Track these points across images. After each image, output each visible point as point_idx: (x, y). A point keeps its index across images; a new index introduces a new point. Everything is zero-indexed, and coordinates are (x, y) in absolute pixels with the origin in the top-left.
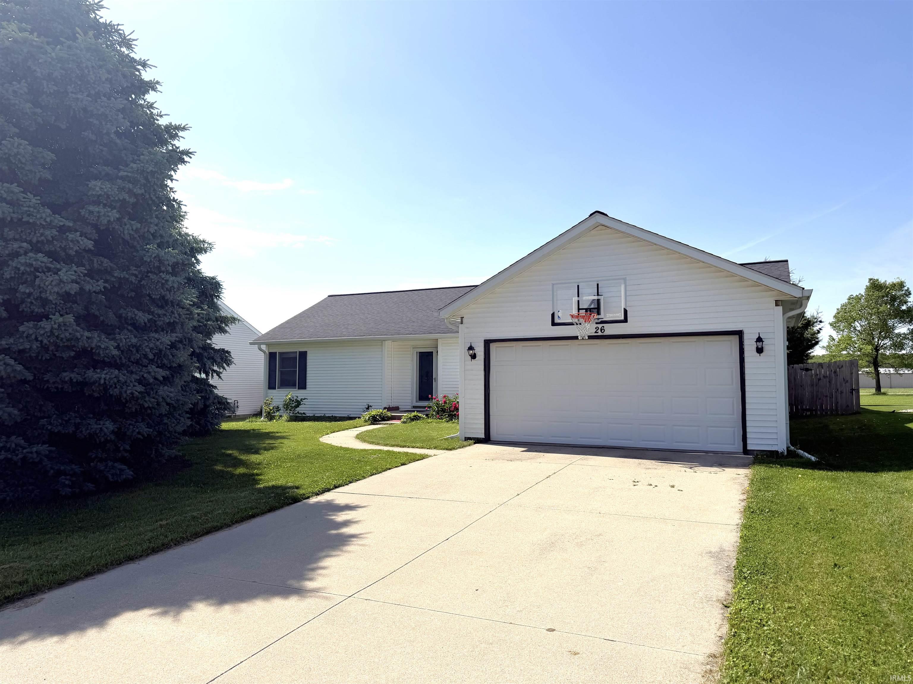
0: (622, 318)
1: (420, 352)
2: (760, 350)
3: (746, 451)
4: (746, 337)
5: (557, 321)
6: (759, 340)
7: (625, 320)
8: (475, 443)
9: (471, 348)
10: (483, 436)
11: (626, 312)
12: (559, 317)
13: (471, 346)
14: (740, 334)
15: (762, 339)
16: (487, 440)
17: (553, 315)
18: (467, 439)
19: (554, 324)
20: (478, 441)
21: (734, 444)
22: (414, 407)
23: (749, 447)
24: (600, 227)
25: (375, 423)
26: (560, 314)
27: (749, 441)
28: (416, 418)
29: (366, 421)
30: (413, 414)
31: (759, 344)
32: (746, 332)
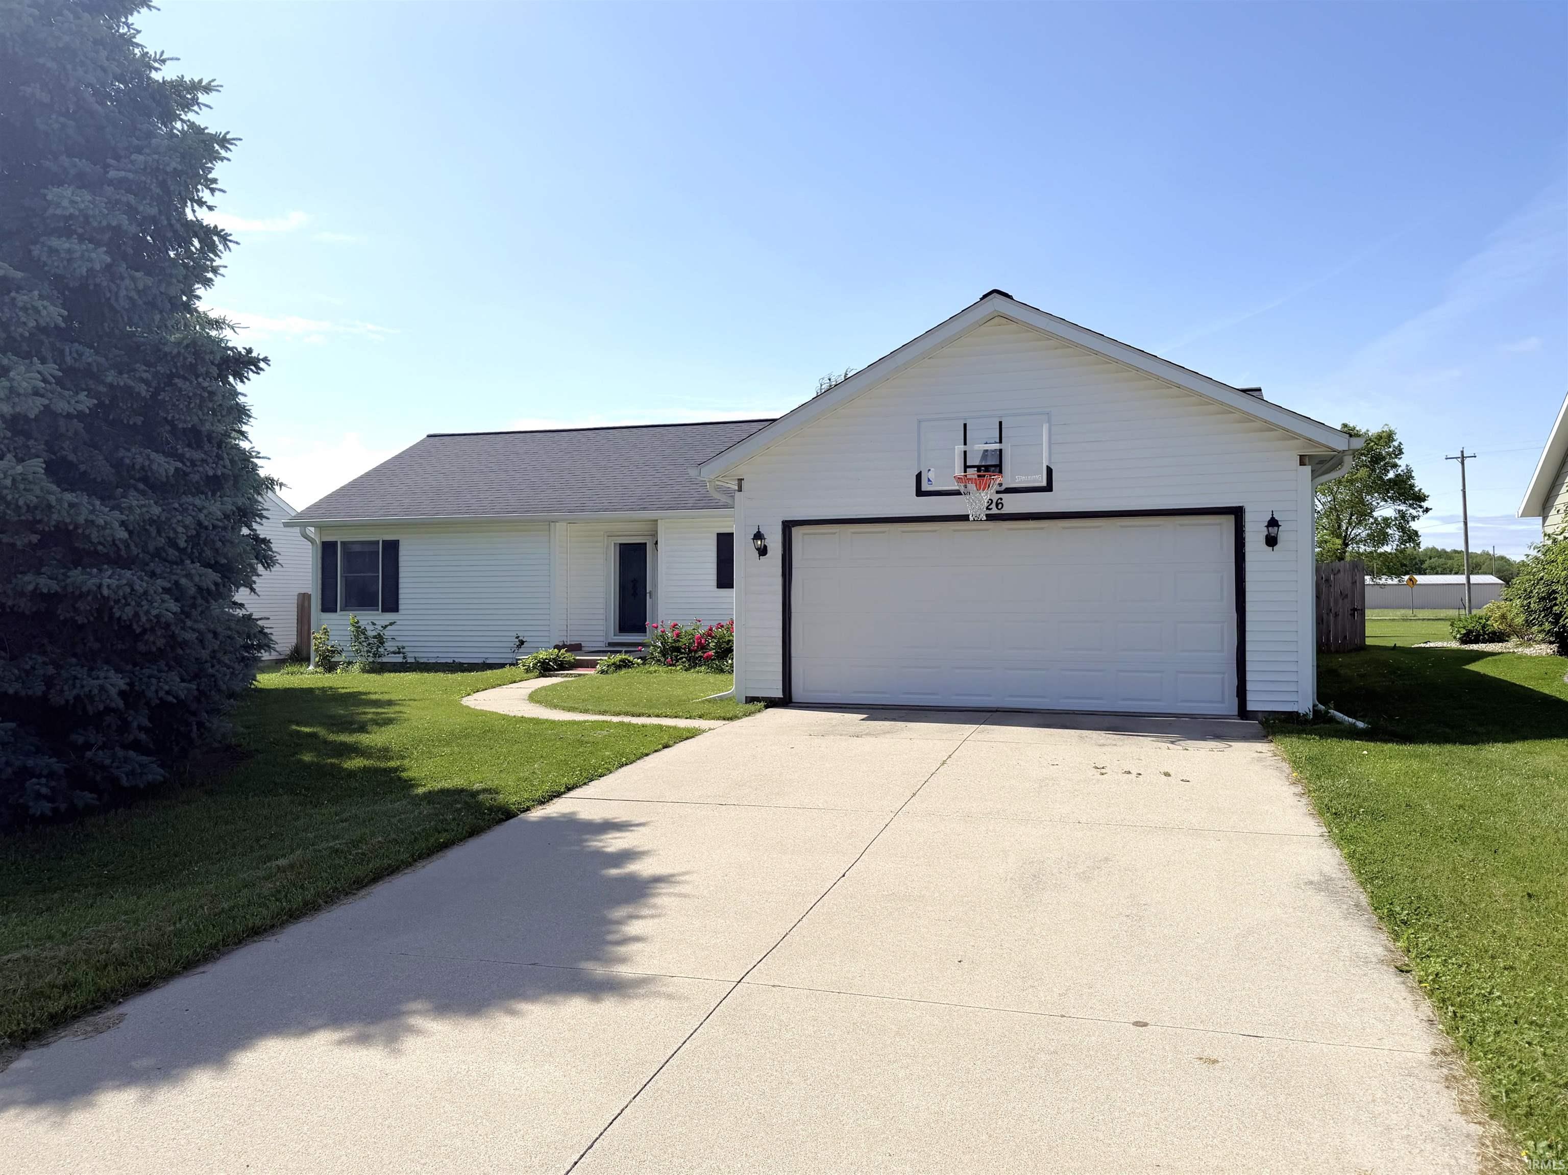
0: (1044, 483)
1: (620, 544)
2: (1271, 541)
3: (1243, 712)
4: (1248, 517)
5: (925, 487)
6: (1273, 523)
7: (1049, 488)
8: (767, 707)
9: (758, 536)
10: (779, 694)
11: (1050, 471)
12: (929, 480)
13: (759, 532)
14: (1237, 513)
15: (1277, 521)
16: (786, 701)
17: (919, 477)
18: (751, 700)
19: (920, 493)
20: (772, 703)
21: (1223, 702)
22: (610, 644)
23: (1250, 707)
24: (996, 320)
25: (547, 673)
26: (931, 475)
27: (1250, 697)
28: (625, 665)
29: (528, 670)
30: (618, 657)
31: (1273, 530)
32: (1248, 510)
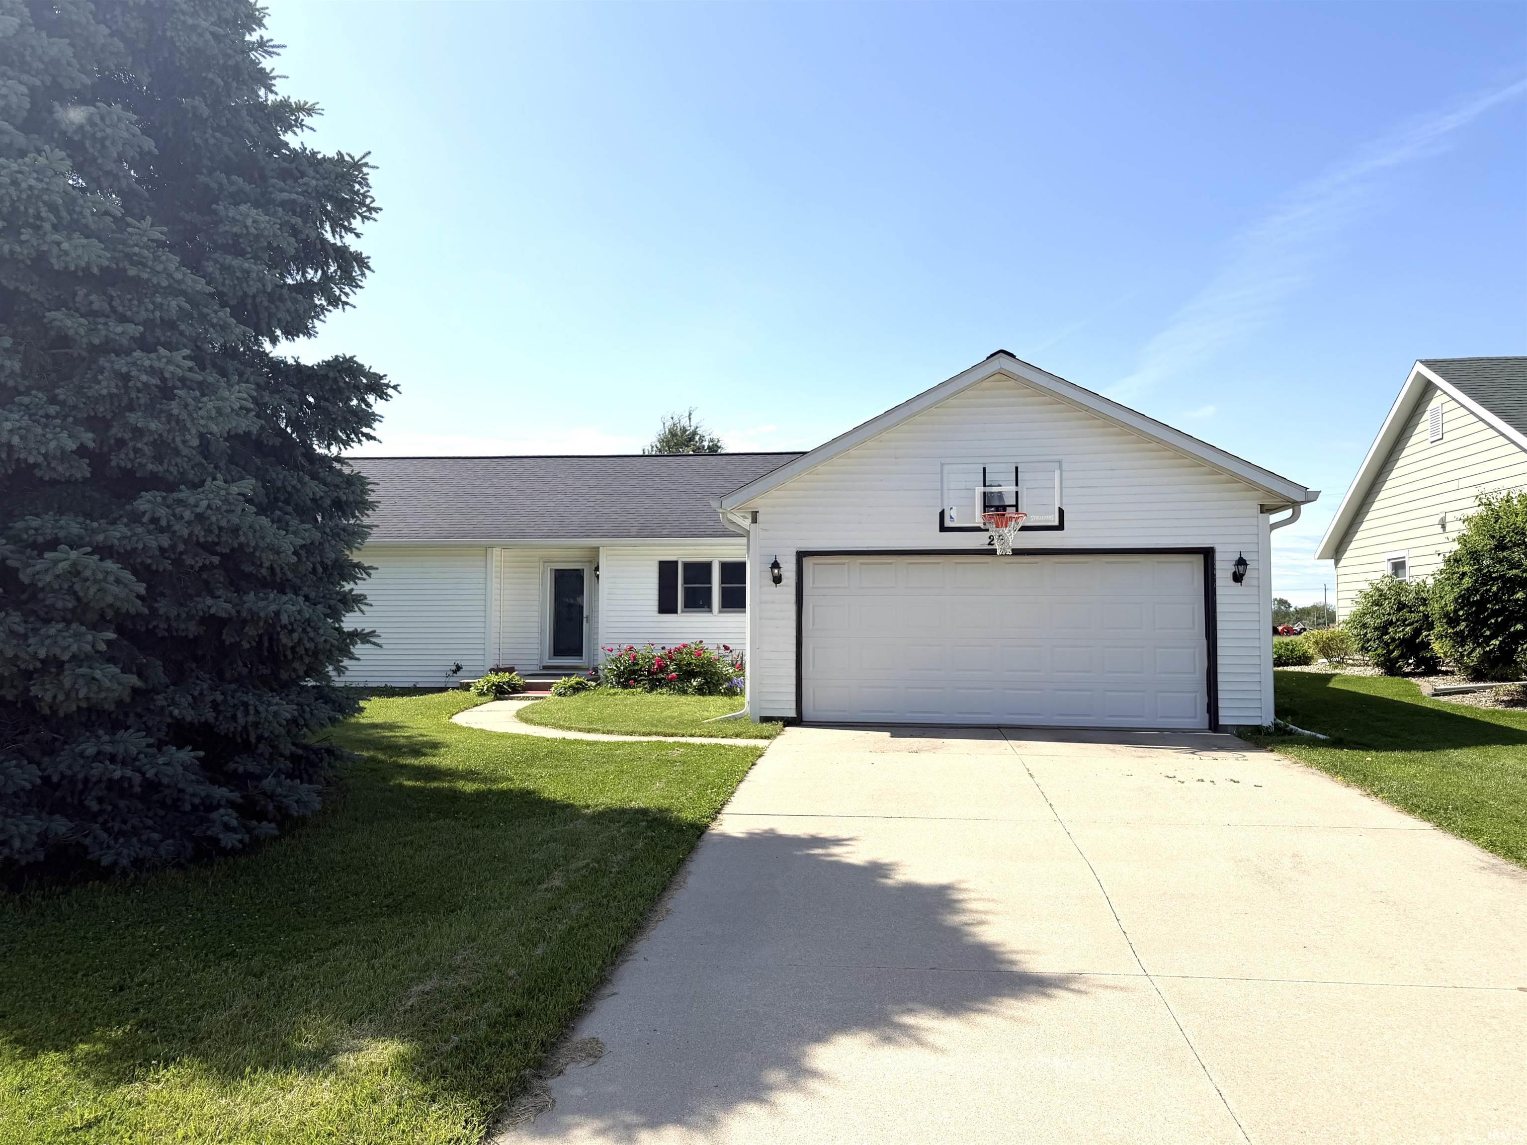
0: (1056, 523)
1: (556, 570)
2: (1238, 578)
3: (1215, 727)
4: (1218, 557)
5: (948, 523)
6: (1241, 562)
7: (1061, 527)
8: (785, 726)
9: (776, 565)
10: (792, 714)
11: (1061, 512)
12: (951, 517)
13: (776, 561)
14: (1208, 554)
15: (1245, 561)
16: (797, 721)
17: (942, 514)
18: (766, 719)
19: (943, 528)
20: (789, 722)
21: (1195, 717)
22: (545, 668)
23: (1222, 721)
26: (953, 513)
27: (1221, 713)
28: (577, 689)
29: (481, 694)
30: (574, 680)
31: (1241, 568)
32: (1218, 549)
